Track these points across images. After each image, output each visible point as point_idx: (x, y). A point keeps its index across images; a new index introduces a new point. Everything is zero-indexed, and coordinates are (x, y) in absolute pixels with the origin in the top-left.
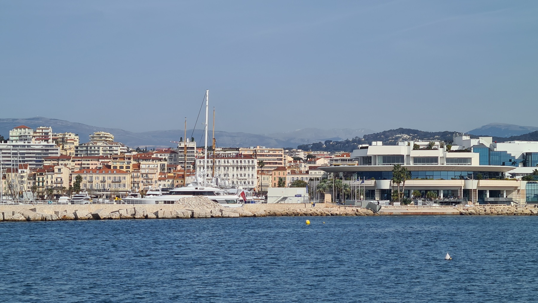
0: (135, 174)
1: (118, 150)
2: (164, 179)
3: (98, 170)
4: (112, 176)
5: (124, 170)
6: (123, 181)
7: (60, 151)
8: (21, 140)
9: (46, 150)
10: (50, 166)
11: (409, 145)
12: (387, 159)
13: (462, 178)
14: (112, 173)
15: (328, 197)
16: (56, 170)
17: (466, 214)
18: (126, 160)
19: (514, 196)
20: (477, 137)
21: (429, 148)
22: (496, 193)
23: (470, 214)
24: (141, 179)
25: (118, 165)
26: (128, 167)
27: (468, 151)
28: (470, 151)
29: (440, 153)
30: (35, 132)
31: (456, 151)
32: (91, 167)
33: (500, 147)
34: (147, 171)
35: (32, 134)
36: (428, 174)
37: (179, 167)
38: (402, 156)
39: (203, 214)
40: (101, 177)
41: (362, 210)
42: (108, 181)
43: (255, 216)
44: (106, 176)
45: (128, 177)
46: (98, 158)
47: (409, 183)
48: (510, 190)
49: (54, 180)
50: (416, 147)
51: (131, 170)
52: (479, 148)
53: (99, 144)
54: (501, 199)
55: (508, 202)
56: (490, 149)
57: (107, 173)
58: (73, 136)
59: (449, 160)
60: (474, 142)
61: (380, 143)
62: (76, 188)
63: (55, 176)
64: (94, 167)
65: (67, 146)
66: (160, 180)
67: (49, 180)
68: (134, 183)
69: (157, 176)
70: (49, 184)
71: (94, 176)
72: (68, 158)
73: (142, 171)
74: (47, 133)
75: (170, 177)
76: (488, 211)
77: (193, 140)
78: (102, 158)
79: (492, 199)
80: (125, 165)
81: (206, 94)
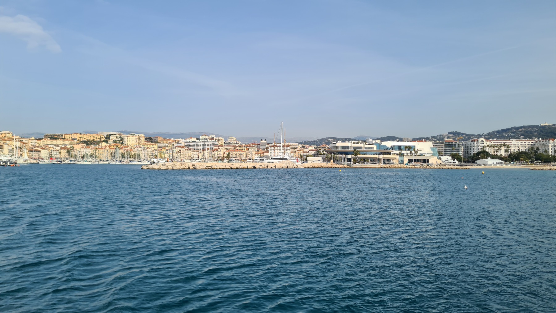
0: (247, 152)
1: (239, 144)
2: (257, 154)
3: (233, 150)
4: (239, 153)
5: (243, 150)
6: (243, 154)
7: (219, 144)
8: (204, 140)
9: (214, 143)
10: (217, 149)
11: (351, 142)
12: (343, 147)
13: (376, 154)
14: (239, 151)
15: (332, 161)
16: (219, 150)
17: (383, 168)
18: (244, 147)
19: (395, 161)
20: (375, 140)
21: (358, 143)
22: (388, 160)
23: (384, 167)
24: (249, 154)
25: (241, 149)
26: (244, 150)
27: (372, 144)
28: (373, 145)
29: (362, 145)
30: (209, 137)
31: (368, 145)
32: (230, 149)
33: (384, 143)
34: (251, 151)
35: (208, 137)
36: (364, 153)
37: (261, 150)
38: (349, 147)
39: (291, 167)
40: (235, 153)
41: (346, 166)
42: (238, 154)
43: (309, 167)
44: (237, 153)
45: (245, 153)
46: (233, 146)
47: (359, 156)
48: (393, 159)
49: (218, 154)
50: (354, 143)
51: (245, 150)
52: (376, 144)
53: (232, 141)
54: (390, 162)
55: (393, 163)
56: (380, 144)
57: (237, 151)
58: (222, 138)
59: (366, 148)
60: (374, 142)
61: (341, 142)
62: (228, 156)
63: (219, 152)
64: (231, 149)
65: (220, 142)
66: (256, 154)
67: (216, 154)
68: (246, 155)
69: (255, 153)
70: (217, 155)
71: (233, 152)
72: (222, 146)
73: (250, 151)
74: (213, 137)
75: (259, 153)
76: (391, 166)
77: (265, 140)
78: (234, 146)
79: (388, 162)
80: (243, 149)
81: (281, 124)
